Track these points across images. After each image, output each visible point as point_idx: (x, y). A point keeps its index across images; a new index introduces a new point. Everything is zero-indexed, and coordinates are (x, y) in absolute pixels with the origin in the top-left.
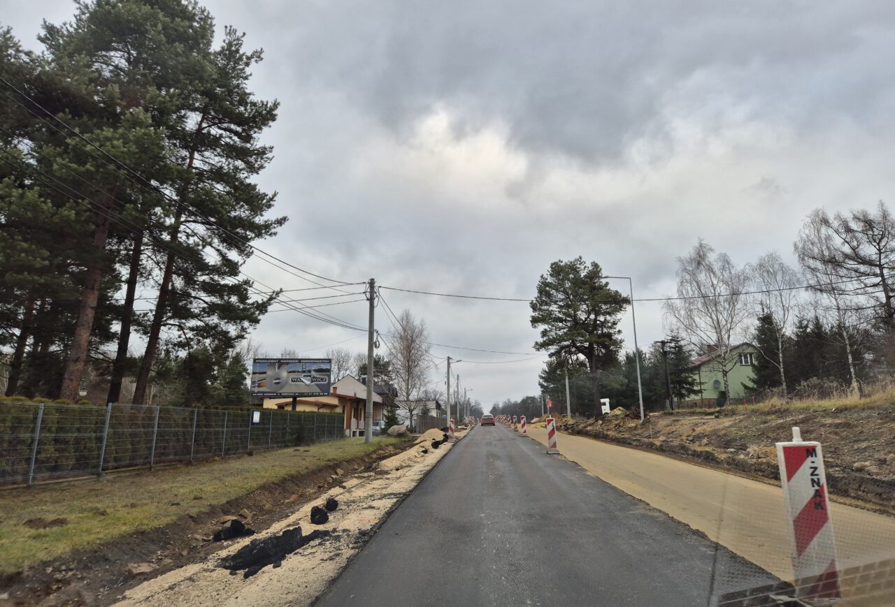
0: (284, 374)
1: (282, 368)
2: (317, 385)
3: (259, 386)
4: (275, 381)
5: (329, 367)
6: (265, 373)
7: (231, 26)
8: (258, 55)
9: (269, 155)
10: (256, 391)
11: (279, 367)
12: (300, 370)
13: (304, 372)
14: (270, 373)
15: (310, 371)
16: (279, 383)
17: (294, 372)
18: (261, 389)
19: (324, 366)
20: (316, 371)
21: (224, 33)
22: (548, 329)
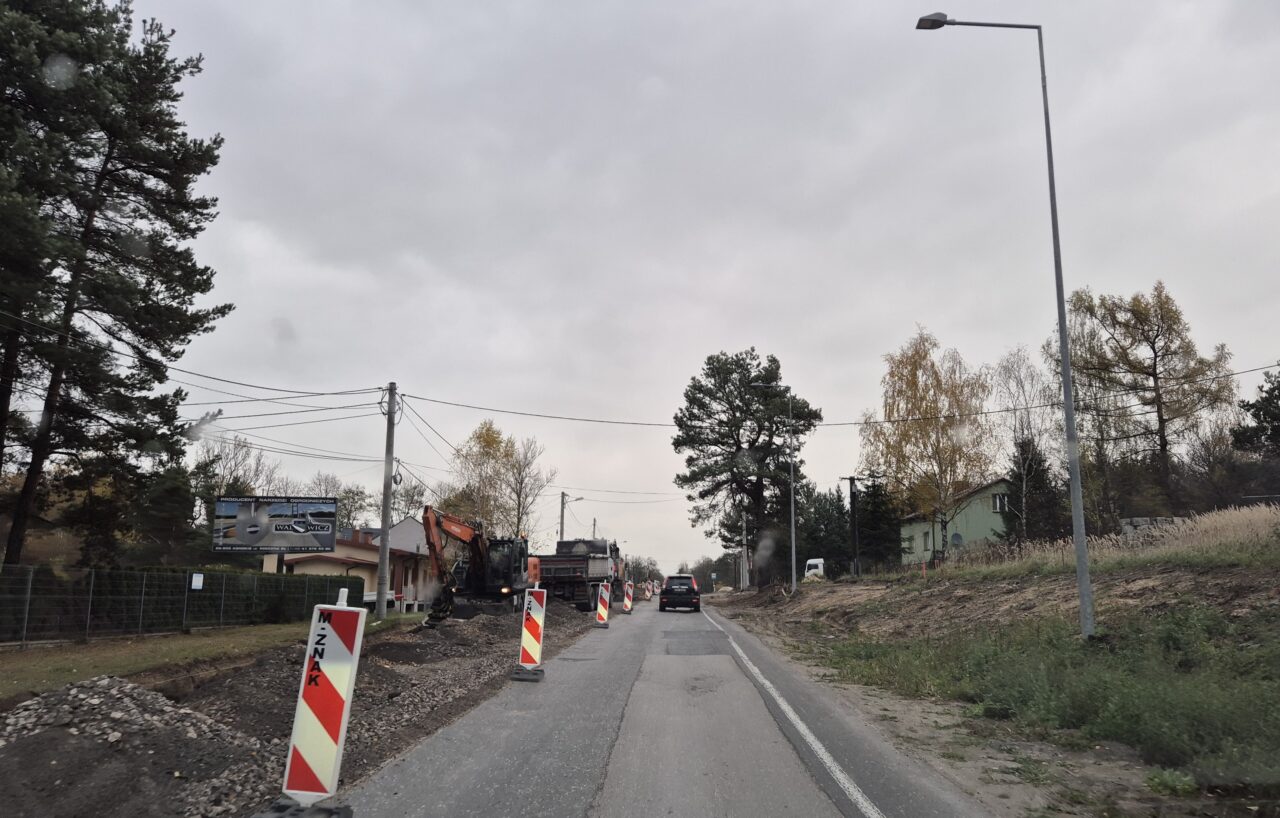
0: (264, 519)
1: (260, 510)
2: (313, 535)
3: (225, 536)
4: (249, 530)
5: (333, 510)
6: (235, 517)
7: (153, 20)
8: (194, 65)
9: (212, 210)
10: (221, 543)
11: (256, 510)
12: (290, 513)
13: (295, 516)
14: (241, 517)
15: (303, 516)
16: (256, 532)
17: (280, 516)
18: (228, 541)
19: (326, 509)
20: (312, 515)
21: (142, 31)
22: (695, 456)
